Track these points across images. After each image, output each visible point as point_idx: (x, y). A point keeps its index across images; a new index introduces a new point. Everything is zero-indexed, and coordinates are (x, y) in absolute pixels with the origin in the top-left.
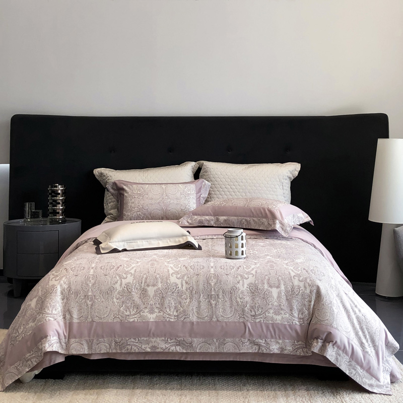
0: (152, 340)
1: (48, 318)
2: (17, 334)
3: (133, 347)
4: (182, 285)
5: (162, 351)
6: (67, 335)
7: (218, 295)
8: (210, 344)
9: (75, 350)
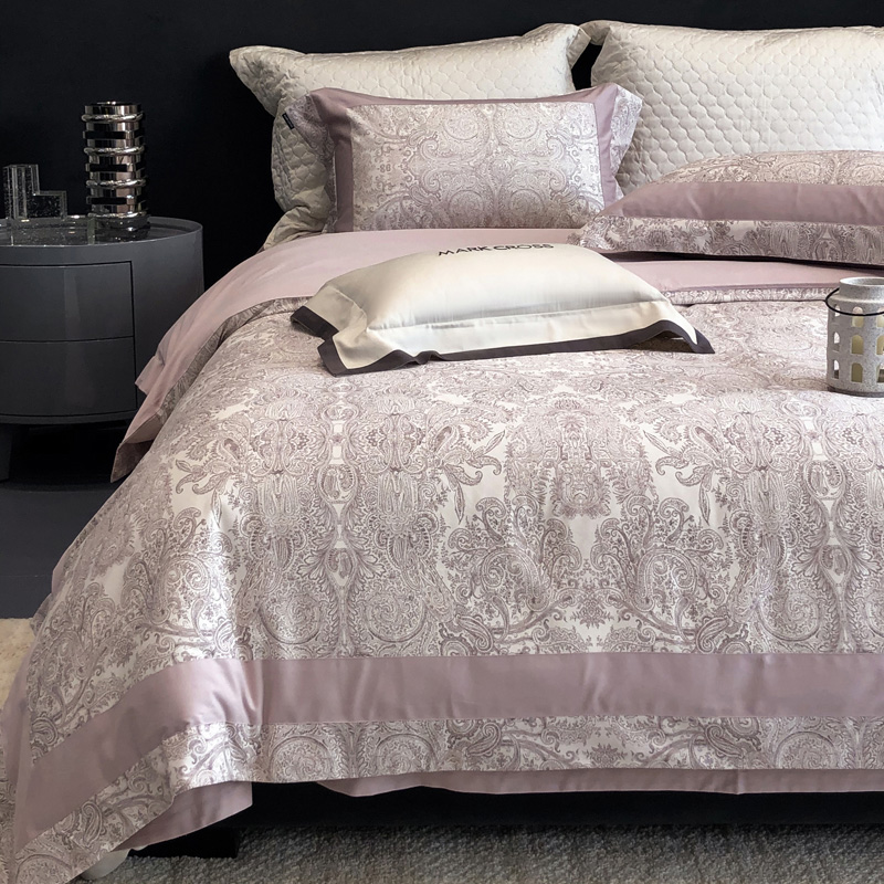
0: (599, 725)
1: (181, 649)
2: (57, 706)
3: (522, 752)
4: (706, 511)
5: (638, 764)
6: (258, 710)
7: (853, 550)
8: (828, 740)
9: (296, 767)
